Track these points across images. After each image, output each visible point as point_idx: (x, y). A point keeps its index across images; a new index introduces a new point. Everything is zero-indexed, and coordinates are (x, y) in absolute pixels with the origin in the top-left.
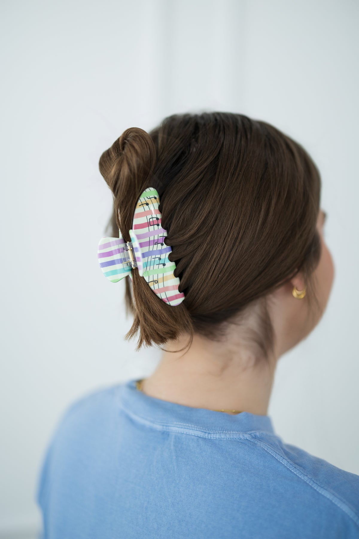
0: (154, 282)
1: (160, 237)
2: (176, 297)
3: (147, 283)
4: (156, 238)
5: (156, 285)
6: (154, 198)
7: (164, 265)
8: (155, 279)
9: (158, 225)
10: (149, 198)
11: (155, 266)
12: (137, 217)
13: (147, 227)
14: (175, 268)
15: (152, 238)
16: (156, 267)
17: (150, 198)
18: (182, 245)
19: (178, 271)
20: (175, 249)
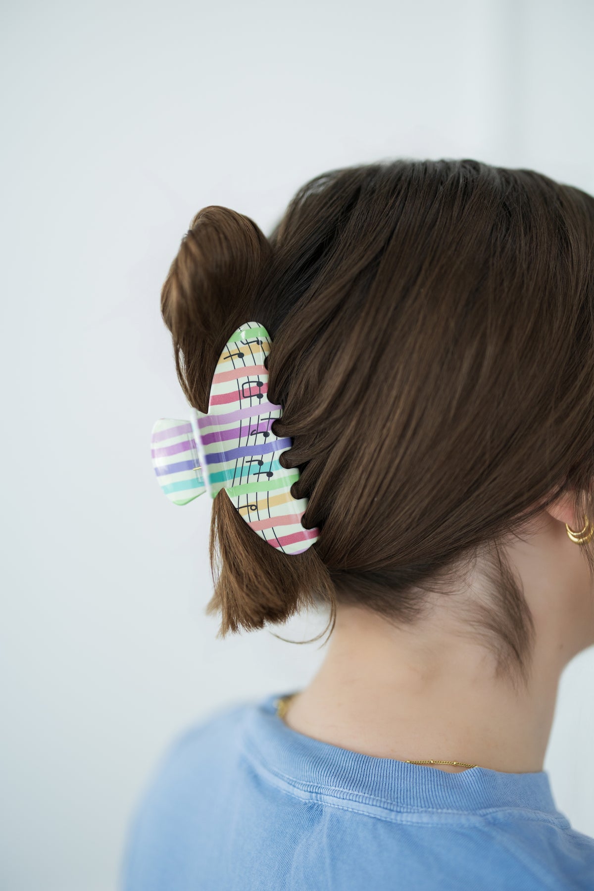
0: (249, 507)
1: (261, 420)
2: (296, 538)
3: (235, 509)
4: (254, 422)
5: (253, 514)
6: (256, 343)
7: (270, 474)
8: (252, 501)
9: (260, 396)
10: (245, 342)
11: (251, 476)
12: (219, 382)
13: (237, 400)
14: (296, 479)
15: (245, 423)
16: (253, 478)
17: (248, 343)
18: (305, 435)
19: (301, 486)
20: (296, 443)
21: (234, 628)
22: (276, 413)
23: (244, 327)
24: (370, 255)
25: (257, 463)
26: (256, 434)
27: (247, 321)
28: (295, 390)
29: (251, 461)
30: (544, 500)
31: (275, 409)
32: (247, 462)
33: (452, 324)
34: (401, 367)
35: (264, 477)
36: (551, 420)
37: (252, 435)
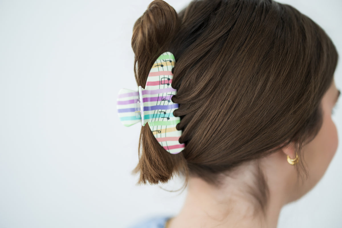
0: (157, 132)
1: (168, 95)
2: (176, 147)
3: (151, 131)
4: (165, 95)
5: (159, 135)
6: (169, 61)
7: (168, 118)
8: (159, 129)
9: (168, 84)
10: (164, 60)
11: (160, 118)
12: (152, 76)
13: (158, 85)
14: (179, 122)
15: (161, 95)
16: (161, 119)
17: (166, 61)
18: (186, 104)
19: (181, 126)
20: (181, 107)
21: (145, 182)
22: (174, 92)
23: (165, 54)
24: (225, 31)
25: (163, 113)
26: (165, 100)
27: (166, 51)
28: (183, 84)
29: (161, 112)
30: (281, 145)
31: (174, 91)
32: (159, 112)
33: (257, 66)
34: (233, 80)
35: (166, 119)
36: (291, 112)
37: (163, 100)
